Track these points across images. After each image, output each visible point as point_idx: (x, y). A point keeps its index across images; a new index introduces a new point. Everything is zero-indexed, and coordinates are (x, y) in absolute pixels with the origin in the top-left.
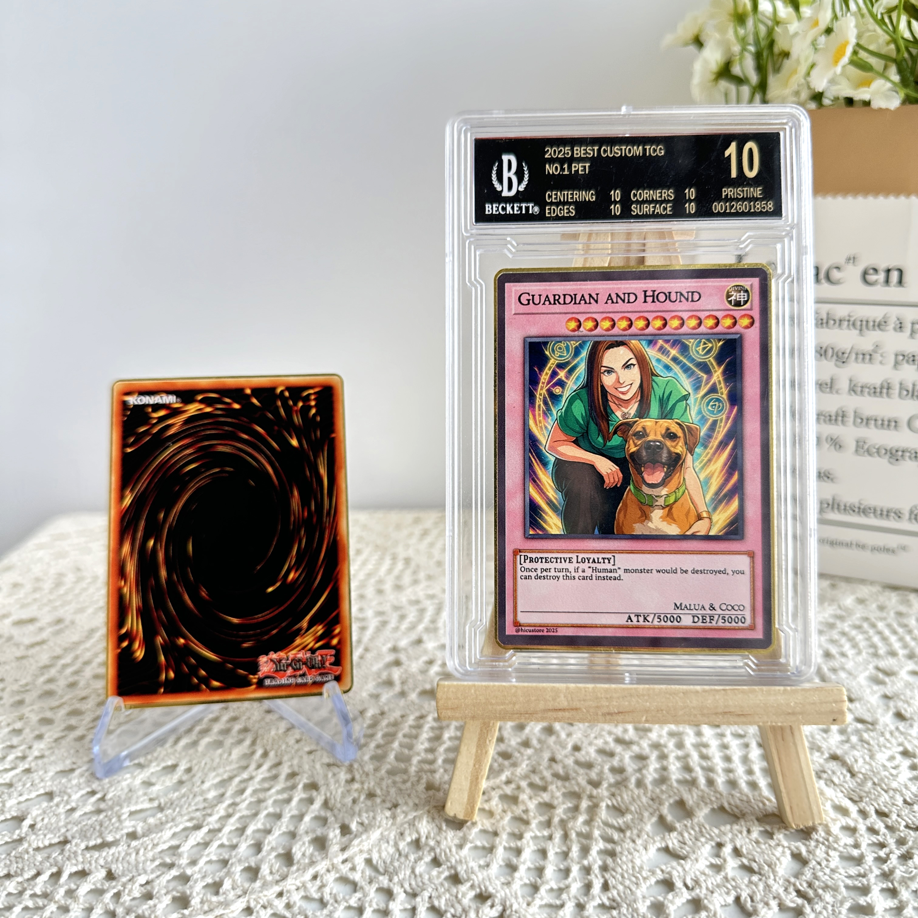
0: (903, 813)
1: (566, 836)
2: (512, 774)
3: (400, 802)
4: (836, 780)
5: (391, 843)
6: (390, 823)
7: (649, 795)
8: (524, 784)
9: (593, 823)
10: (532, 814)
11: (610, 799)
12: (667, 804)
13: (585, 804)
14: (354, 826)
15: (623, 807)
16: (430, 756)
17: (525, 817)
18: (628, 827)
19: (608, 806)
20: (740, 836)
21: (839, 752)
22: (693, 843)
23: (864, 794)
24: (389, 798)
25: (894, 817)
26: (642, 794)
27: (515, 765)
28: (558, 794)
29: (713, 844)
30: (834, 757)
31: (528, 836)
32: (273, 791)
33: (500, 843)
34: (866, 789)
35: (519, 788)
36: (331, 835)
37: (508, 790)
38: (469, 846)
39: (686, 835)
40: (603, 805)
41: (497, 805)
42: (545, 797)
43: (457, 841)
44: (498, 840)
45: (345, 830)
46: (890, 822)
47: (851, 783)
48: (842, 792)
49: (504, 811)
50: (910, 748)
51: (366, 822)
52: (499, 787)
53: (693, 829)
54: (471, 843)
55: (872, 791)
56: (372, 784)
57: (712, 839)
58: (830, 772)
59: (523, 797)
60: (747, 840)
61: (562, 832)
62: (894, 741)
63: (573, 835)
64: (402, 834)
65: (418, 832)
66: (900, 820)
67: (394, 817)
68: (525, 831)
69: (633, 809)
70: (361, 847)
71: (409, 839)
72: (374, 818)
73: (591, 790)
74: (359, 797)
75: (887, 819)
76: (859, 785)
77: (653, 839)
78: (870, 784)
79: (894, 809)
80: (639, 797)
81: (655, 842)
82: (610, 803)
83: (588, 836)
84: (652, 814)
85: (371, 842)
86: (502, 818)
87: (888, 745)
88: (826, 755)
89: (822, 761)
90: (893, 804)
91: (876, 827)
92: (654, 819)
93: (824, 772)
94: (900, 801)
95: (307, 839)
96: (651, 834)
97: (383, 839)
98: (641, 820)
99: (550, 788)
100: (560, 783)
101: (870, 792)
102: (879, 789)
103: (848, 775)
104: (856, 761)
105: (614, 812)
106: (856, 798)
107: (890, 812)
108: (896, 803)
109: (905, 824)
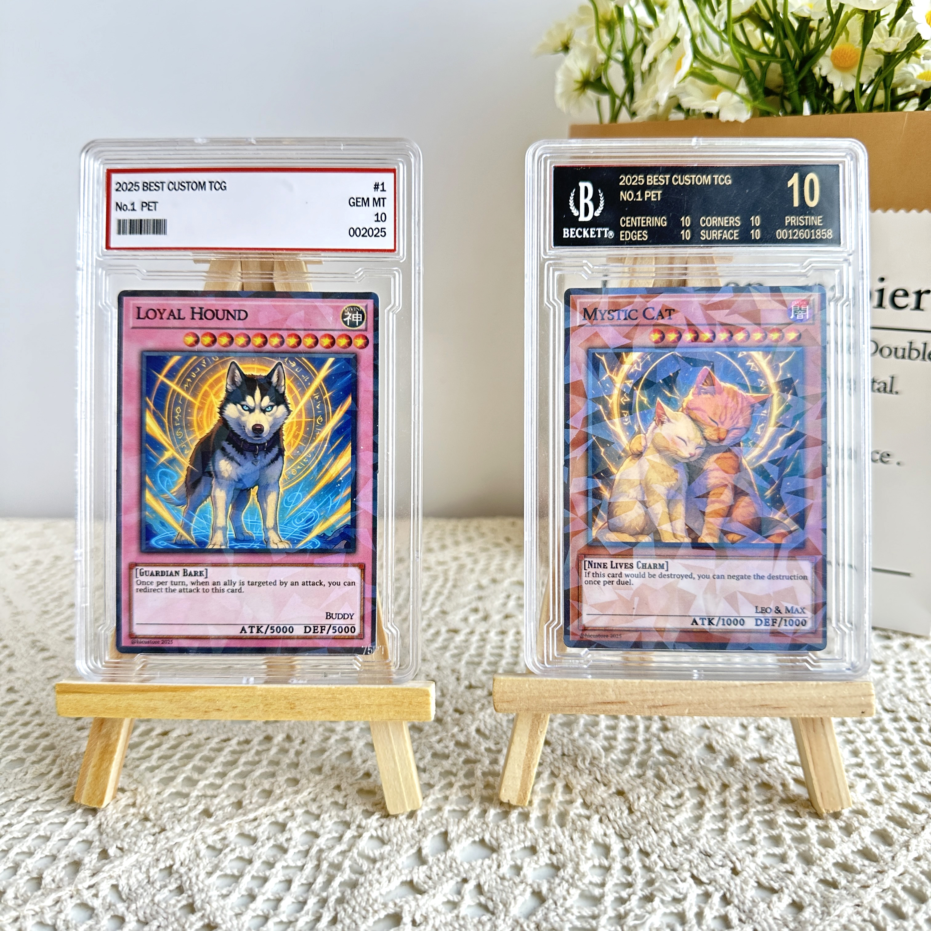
0: (665, 855)
1: (318, 867)
2: (291, 801)
3: (168, 828)
4: (611, 816)
5: (144, 869)
6: (150, 849)
7: (417, 827)
8: (299, 812)
9: (347, 854)
10: (293, 843)
11: (376, 830)
12: (430, 836)
13: (349, 834)
14: (112, 851)
15: (386, 838)
16: (218, 781)
17: (285, 845)
18: (382, 858)
19: (372, 837)
20: (488, 871)
21: (626, 788)
22: (439, 879)
23: (634, 832)
24: (159, 822)
25: (654, 857)
26: (409, 826)
27: (297, 792)
28: (329, 823)
29: (459, 879)
30: (620, 793)
31: (278, 866)
32: (52, 814)
33: (249, 872)
34: (638, 827)
35: (293, 816)
36: (86, 860)
37: (281, 818)
38: (218, 873)
39: (435, 869)
40: (366, 835)
41: (263, 832)
42: (315, 825)
43: (209, 869)
44: (249, 868)
45: (104, 854)
46: (647, 862)
47: (626, 819)
48: (614, 828)
49: (268, 839)
50: (703, 784)
51: (126, 847)
52: (272, 814)
53: (444, 862)
54: (221, 871)
55: (643, 830)
56: (149, 808)
57: (458, 875)
58: (608, 807)
59: (292, 825)
60: (494, 876)
61: (316, 863)
62: (690, 775)
63: (325, 866)
64: (158, 860)
65: (173, 859)
66: (658, 861)
67: (155, 843)
68: (278, 860)
69: (395, 840)
70: (111, 873)
71: (162, 866)
72: (135, 844)
73: (361, 820)
74: (132, 821)
75: (646, 859)
76: (634, 822)
77: (400, 871)
78: (644, 823)
79: (657, 850)
80: (405, 828)
81: (401, 874)
82: (375, 834)
83: (338, 867)
84: (412, 846)
85: (122, 868)
86: (263, 846)
87: (683, 780)
88: (613, 790)
89: (605, 795)
90: (659, 845)
91: (632, 866)
92: (412, 852)
93: (603, 806)
94: (667, 841)
95: (63, 863)
96: (400, 868)
97: (138, 865)
98: (398, 852)
99: (322, 817)
100: (335, 812)
101: (640, 831)
102: (650, 828)
103: (626, 812)
104: (639, 798)
105: (375, 843)
106: (625, 835)
107: (653, 852)
108: (662, 844)
109: (662, 865)
